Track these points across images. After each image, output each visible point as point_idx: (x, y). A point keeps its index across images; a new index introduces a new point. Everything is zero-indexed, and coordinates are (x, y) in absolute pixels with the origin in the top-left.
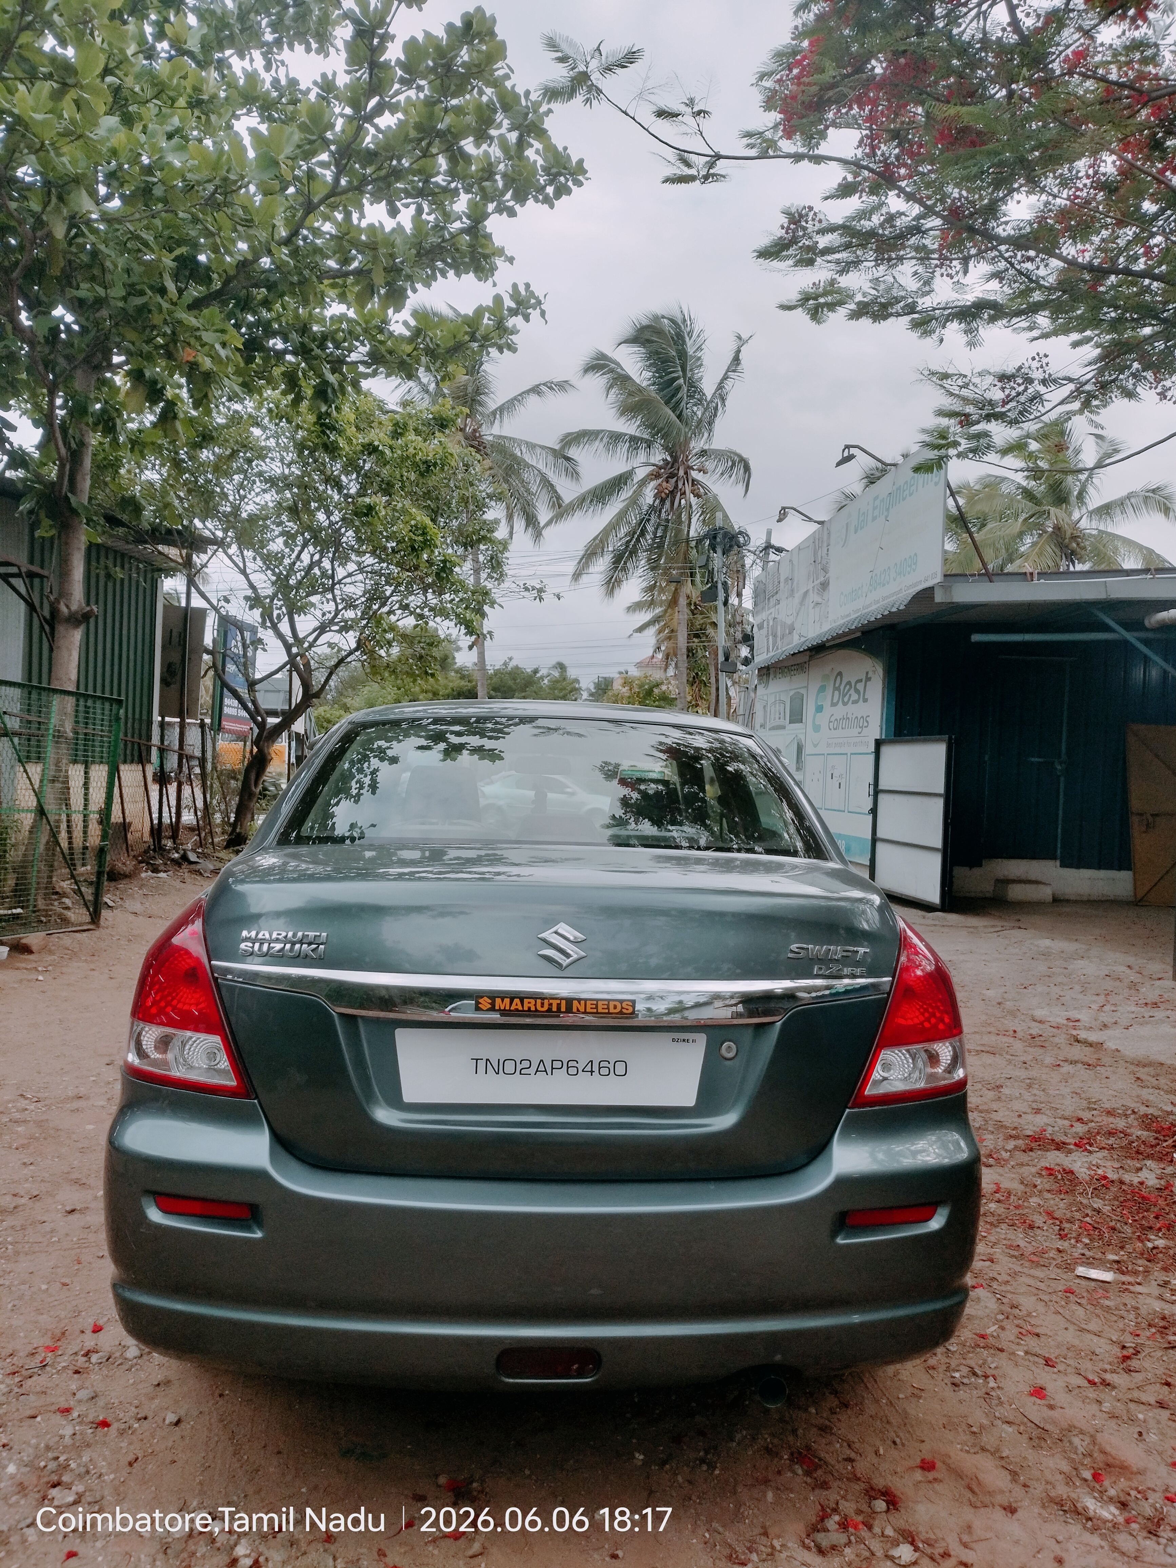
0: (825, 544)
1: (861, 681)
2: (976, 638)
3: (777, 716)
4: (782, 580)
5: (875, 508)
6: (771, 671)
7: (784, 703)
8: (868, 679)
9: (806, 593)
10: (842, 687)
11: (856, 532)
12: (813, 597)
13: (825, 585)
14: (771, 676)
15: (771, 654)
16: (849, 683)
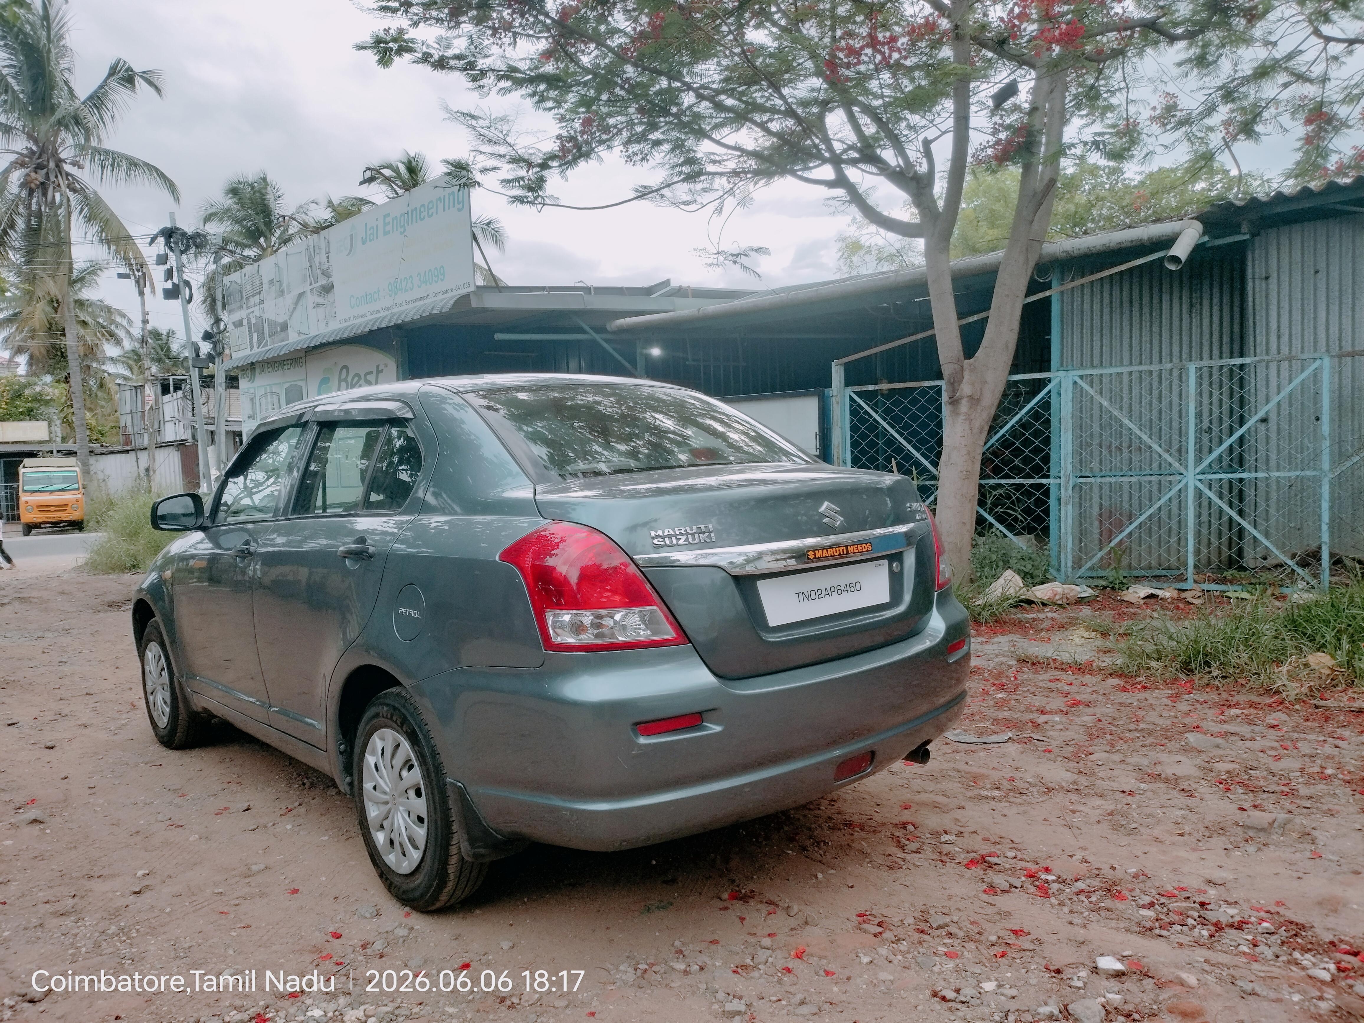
0: (323, 252)
1: (371, 373)
2: (499, 336)
3: (270, 407)
4: (265, 281)
5: (385, 224)
6: (257, 366)
7: (278, 395)
8: (379, 371)
9: (301, 295)
10: (349, 379)
11: (364, 243)
12: (311, 299)
13: (328, 289)
14: (257, 371)
15: (256, 350)
16: (357, 375)
